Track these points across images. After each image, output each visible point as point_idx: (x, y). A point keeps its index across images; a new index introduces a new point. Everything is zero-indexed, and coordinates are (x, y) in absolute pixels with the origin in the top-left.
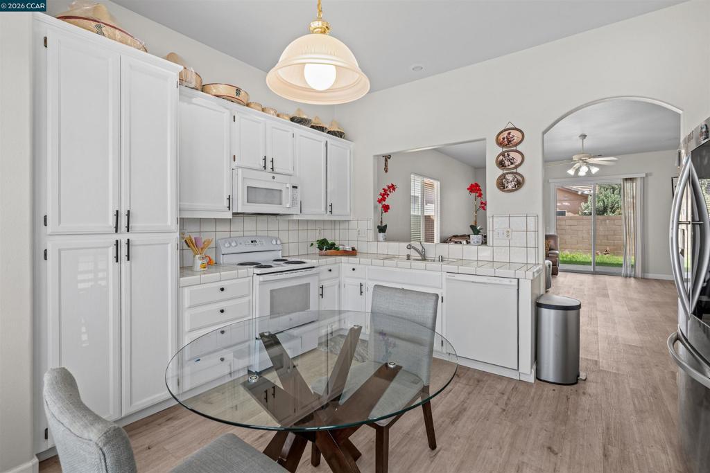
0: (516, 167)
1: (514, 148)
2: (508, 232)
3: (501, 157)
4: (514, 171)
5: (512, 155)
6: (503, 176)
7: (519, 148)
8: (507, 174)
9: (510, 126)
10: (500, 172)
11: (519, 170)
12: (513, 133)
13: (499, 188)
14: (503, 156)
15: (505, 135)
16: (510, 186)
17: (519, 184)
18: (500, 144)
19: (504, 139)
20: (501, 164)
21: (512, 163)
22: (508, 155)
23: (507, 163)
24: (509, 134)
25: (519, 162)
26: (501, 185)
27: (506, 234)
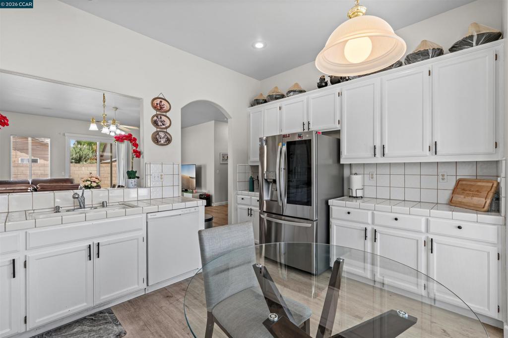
0: (167, 128)
1: (165, 114)
2: (161, 175)
3: (155, 118)
4: (165, 130)
5: (164, 118)
6: (157, 133)
7: (168, 114)
8: (161, 131)
9: (161, 96)
10: (154, 129)
11: (168, 130)
12: (164, 102)
13: (154, 141)
14: (157, 117)
15: (158, 101)
16: (163, 141)
17: (169, 141)
18: (155, 108)
19: (157, 104)
20: (155, 123)
21: (163, 125)
22: (161, 118)
23: (160, 123)
24: (161, 102)
25: (168, 125)
26: (156, 140)
27: (160, 177)
